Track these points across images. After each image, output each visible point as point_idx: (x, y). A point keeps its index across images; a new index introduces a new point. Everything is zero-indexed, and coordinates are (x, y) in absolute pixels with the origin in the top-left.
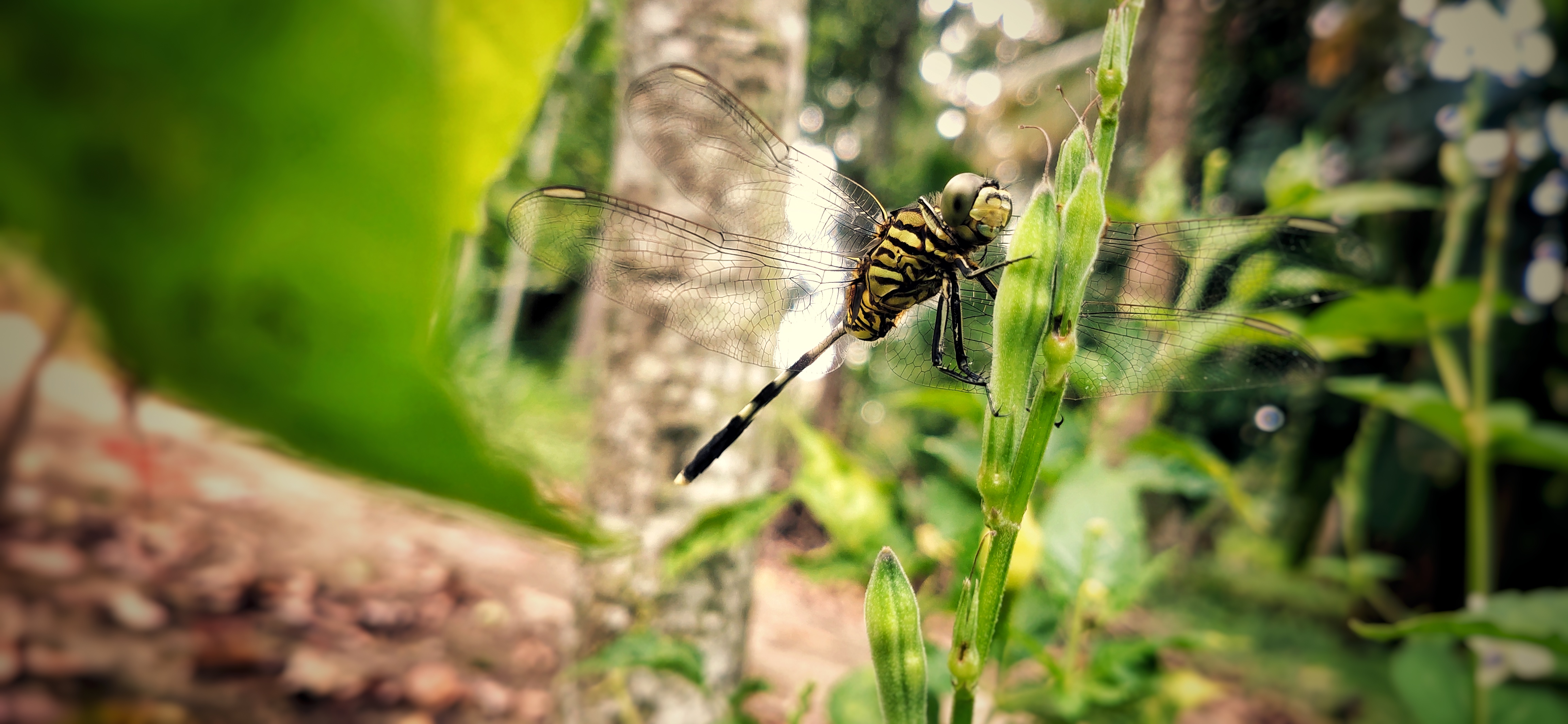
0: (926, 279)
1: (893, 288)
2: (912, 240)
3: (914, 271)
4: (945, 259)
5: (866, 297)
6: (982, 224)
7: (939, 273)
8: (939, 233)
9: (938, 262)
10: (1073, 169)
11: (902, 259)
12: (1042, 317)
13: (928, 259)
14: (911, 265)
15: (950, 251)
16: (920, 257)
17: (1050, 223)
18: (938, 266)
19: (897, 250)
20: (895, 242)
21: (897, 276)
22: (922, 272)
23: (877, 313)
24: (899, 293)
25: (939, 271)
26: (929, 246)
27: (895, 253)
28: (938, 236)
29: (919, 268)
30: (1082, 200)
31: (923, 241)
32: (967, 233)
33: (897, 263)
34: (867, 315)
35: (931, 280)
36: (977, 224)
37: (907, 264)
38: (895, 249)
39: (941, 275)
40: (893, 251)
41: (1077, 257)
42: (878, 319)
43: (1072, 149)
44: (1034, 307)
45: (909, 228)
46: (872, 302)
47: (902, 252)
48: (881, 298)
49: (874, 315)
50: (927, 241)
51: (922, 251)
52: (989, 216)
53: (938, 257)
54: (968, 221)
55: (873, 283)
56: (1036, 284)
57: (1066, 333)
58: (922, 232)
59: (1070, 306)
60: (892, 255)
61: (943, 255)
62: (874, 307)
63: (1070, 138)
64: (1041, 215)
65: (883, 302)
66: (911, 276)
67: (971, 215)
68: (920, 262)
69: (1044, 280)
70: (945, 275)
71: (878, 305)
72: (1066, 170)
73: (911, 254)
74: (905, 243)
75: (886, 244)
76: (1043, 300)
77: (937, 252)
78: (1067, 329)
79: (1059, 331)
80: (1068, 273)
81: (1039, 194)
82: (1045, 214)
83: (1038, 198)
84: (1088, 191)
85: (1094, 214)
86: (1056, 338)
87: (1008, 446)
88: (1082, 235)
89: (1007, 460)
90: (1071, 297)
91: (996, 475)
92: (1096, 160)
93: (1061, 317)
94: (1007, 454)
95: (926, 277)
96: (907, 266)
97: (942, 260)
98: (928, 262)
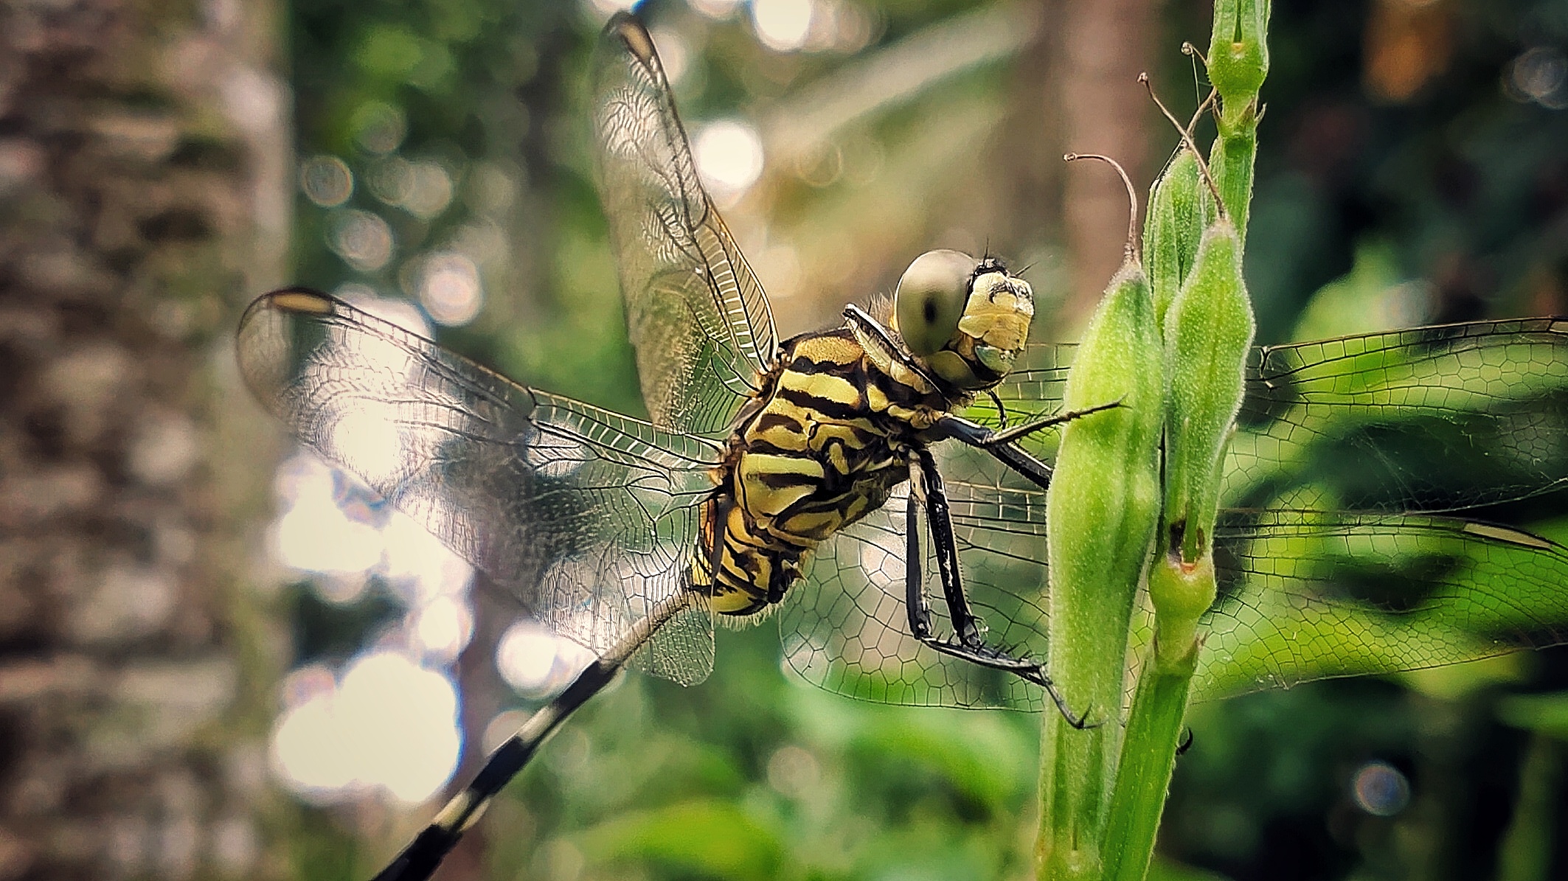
0: (872, 467)
1: (803, 492)
2: (841, 391)
3: (849, 453)
4: (912, 422)
5: (736, 521)
6: (985, 344)
7: (900, 453)
8: (897, 371)
9: (898, 431)
10: (1179, 234)
11: (819, 430)
12: (1145, 524)
13: (875, 425)
14: (841, 441)
15: (919, 407)
16: (862, 423)
17: (1147, 337)
18: (894, 439)
19: (806, 414)
20: (800, 399)
21: (811, 468)
22: (863, 454)
23: (764, 552)
24: (808, 506)
25: (900, 448)
26: (877, 399)
27: (802, 422)
28: (897, 378)
29: (858, 446)
30: (1208, 292)
31: (862, 390)
32: (954, 366)
33: (810, 439)
34: (741, 560)
35: (884, 468)
36: (975, 345)
37: (831, 440)
38: (799, 414)
39: (904, 456)
40: (796, 418)
41: (1207, 403)
42: (764, 563)
43: (1174, 196)
44: (1129, 505)
45: (827, 367)
46: (751, 530)
47: (817, 416)
48: (774, 516)
49: (756, 555)
50: (872, 390)
51: (862, 410)
52: (996, 327)
53: (895, 420)
54: (953, 342)
55: (753, 490)
56: (1130, 460)
57: (1193, 556)
58: (856, 373)
59: (1199, 501)
60: (797, 428)
61: (905, 414)
62: (757, 540)
63: (1168, 175)
64: (1129, 323)
65: (777, 527)
66: (841, 465)
67: (961, 328)
68: (861, 435)
69: (1143, 451)
70: (913, 455)
71: (765, 535)
72: (1166, 237)
73: (840, 418)
74: (823, 399)
75: (777, 405)
76: (1146, 492)
77: (893, 410)
78: (1197, 547)
79: (1181, 553)
80: (1191, 436)
81: (1123, 284)
82: (1138, 322)
83: (1122, 291)
84: (1218, 275)
85: (1234, 317)
86: (1176, 565)
87: (1093, 792)
88: (1213, 360)
89: (1093, 819)
90: (1199, 482)
91: (1074, 853)
92: (1227, 215)
93: (1183, 523)
94: (1090, 807)
95: (871, 463)
96: (832, 443)
97: (906, 425)
98: (876, 431)
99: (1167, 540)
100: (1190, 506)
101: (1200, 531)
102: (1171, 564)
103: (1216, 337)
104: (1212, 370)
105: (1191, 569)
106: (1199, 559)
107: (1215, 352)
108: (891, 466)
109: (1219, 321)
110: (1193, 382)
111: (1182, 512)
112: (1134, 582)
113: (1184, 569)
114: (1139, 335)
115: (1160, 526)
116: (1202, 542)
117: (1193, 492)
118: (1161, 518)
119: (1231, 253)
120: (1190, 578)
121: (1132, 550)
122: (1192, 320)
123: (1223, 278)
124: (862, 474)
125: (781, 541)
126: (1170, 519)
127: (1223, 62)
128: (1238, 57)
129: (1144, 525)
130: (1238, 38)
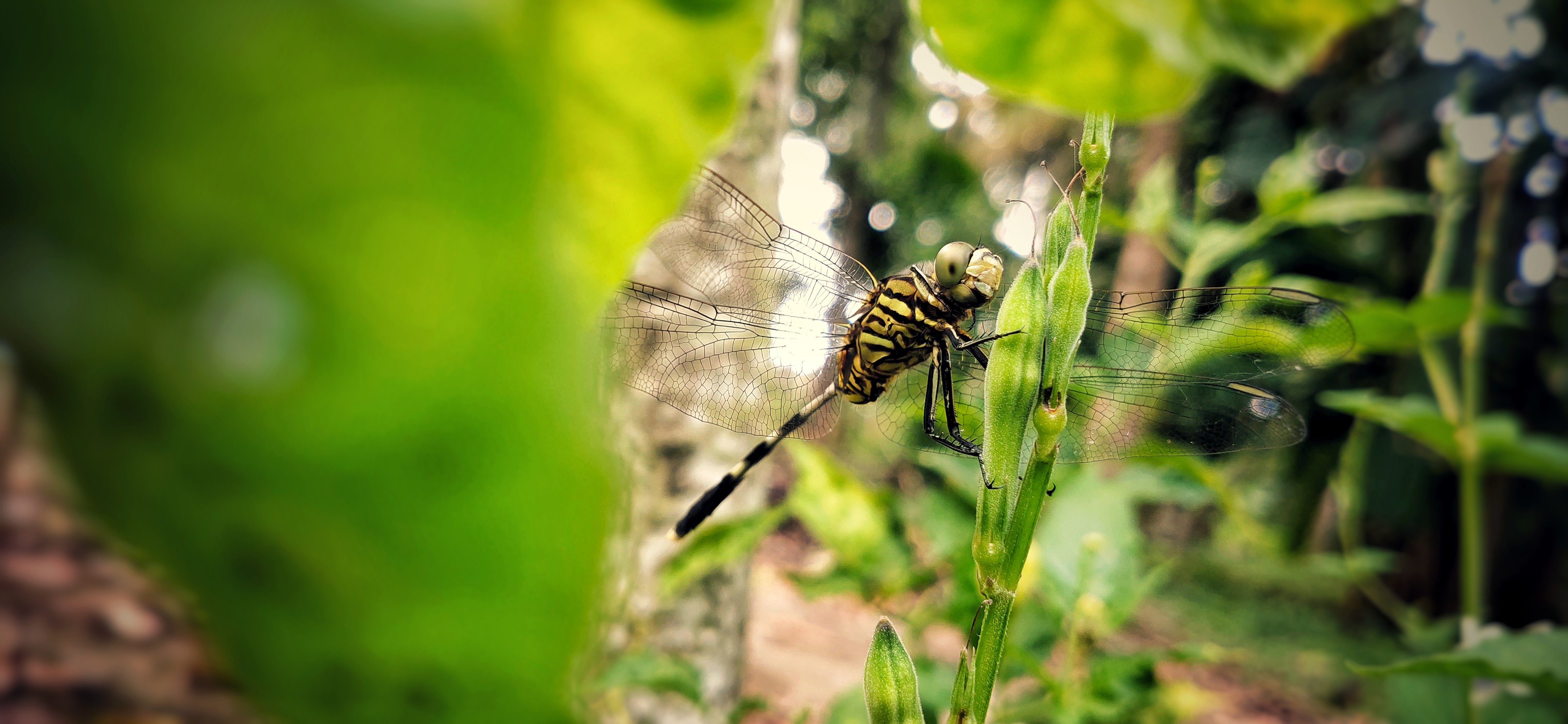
0: (916, 346)
1: (883, 355)
2: (902, 309)
3: (905, 339)
4: (935, 327)
5: (857, 362)
6: (979, 280)
7: (929, 341)
8: (930, 300)
11: (893, 327)
13: (918, 327)
14: (902, 333)
15: (939, 320)
16: (911, 326)
17: (1038, 297)
18: (928, 334)
19: (887, 318)
20: (886, 310)
21: (888, 344)
22: (913, 340)
23: (868, 378)
24: (889, 360)
25: (930, 339)
26: (919, 315)
27: (886, 321)
28: (930, 304)
29: (909, 336)
30: (1068, 274)
31: (913, 310)
33: (888, 330)
34: (858, 380)
35: (922, 348)
36: (974, 281)
37: (897, 332)
38: (885, 317)
39: (932, 343)
40: (883, 319)
41: (1065, 330)
42: (868, 383)
44: (1023, 379)
45: (899, 297)
46: (863, 367)
47: (892, 320)
48: (872, 364)
49: (865, 379)
50: (918, 311)
51: (912, 319)
53: (928, 326)
55: (864, 349)
56: (1025, 357)
57: (1056, 405)
58: (911, 301)
59: (1059, 379)
60: (882, 323)
61: (932, 323)
62: (865, 372)
64: (1029, 289)
65: (874, 368)
66: (902, 343)
67: (967, 272)
68: (911, 331)
69: (1033, 354)
70: (935, 343)
71: (869, 370)
72: (1052, 243)
73: (902, 323)
74: (895, 312)
75: (876, 311)
76: (1032, 373)
77: (927, 321)
78: (1057, 401)
79: (1049, 403)
80: (1057, 346)
81: (1026, 269)
82: (1033, 288)
83: (1026, 273)
84: (1074, 266)
85: (1081, 288)
86: (1047, 410)
87: (1002, 515)
88: (1069, 309)
89: (1001, 529)
90: (1060, 369)
91: (991, 545)
92: (1081, 235)
93: (1051, 389)
94: (1000, 524)
95: (916, 345)
96: (897, 334)
97: (932, 328)
98: (918, 330)
99: (1042, 397)
100: (1055, 381)
101: (1059, 393)
102: (1044, 409)
103: (1072, 298)
104: (1068, 314)
105: (1054, 411)
106: (1058, 406)
107: (1070, 305)
108: (925, 347)
109: (1073, 290)
110: (1059, 320)
111: (1050, 384)
112: (1027, 416)
113: (1050, 412)
114: (1033, 295)
115: (1040, 389)
116: (1060, 398)
117: (1056, 374)
118: (1041, 386)
119: (1082, 255)
120: (1053, 416)
121: (1025, 401)
122: (1060, 289)
123: (1077, 268)
124: (912, 349)
125: (876, 374)
126: (1045, 387)
127: (1086, 154)
128: (1093, 152)
129: (1031, 389)
130: (1094, 142)
